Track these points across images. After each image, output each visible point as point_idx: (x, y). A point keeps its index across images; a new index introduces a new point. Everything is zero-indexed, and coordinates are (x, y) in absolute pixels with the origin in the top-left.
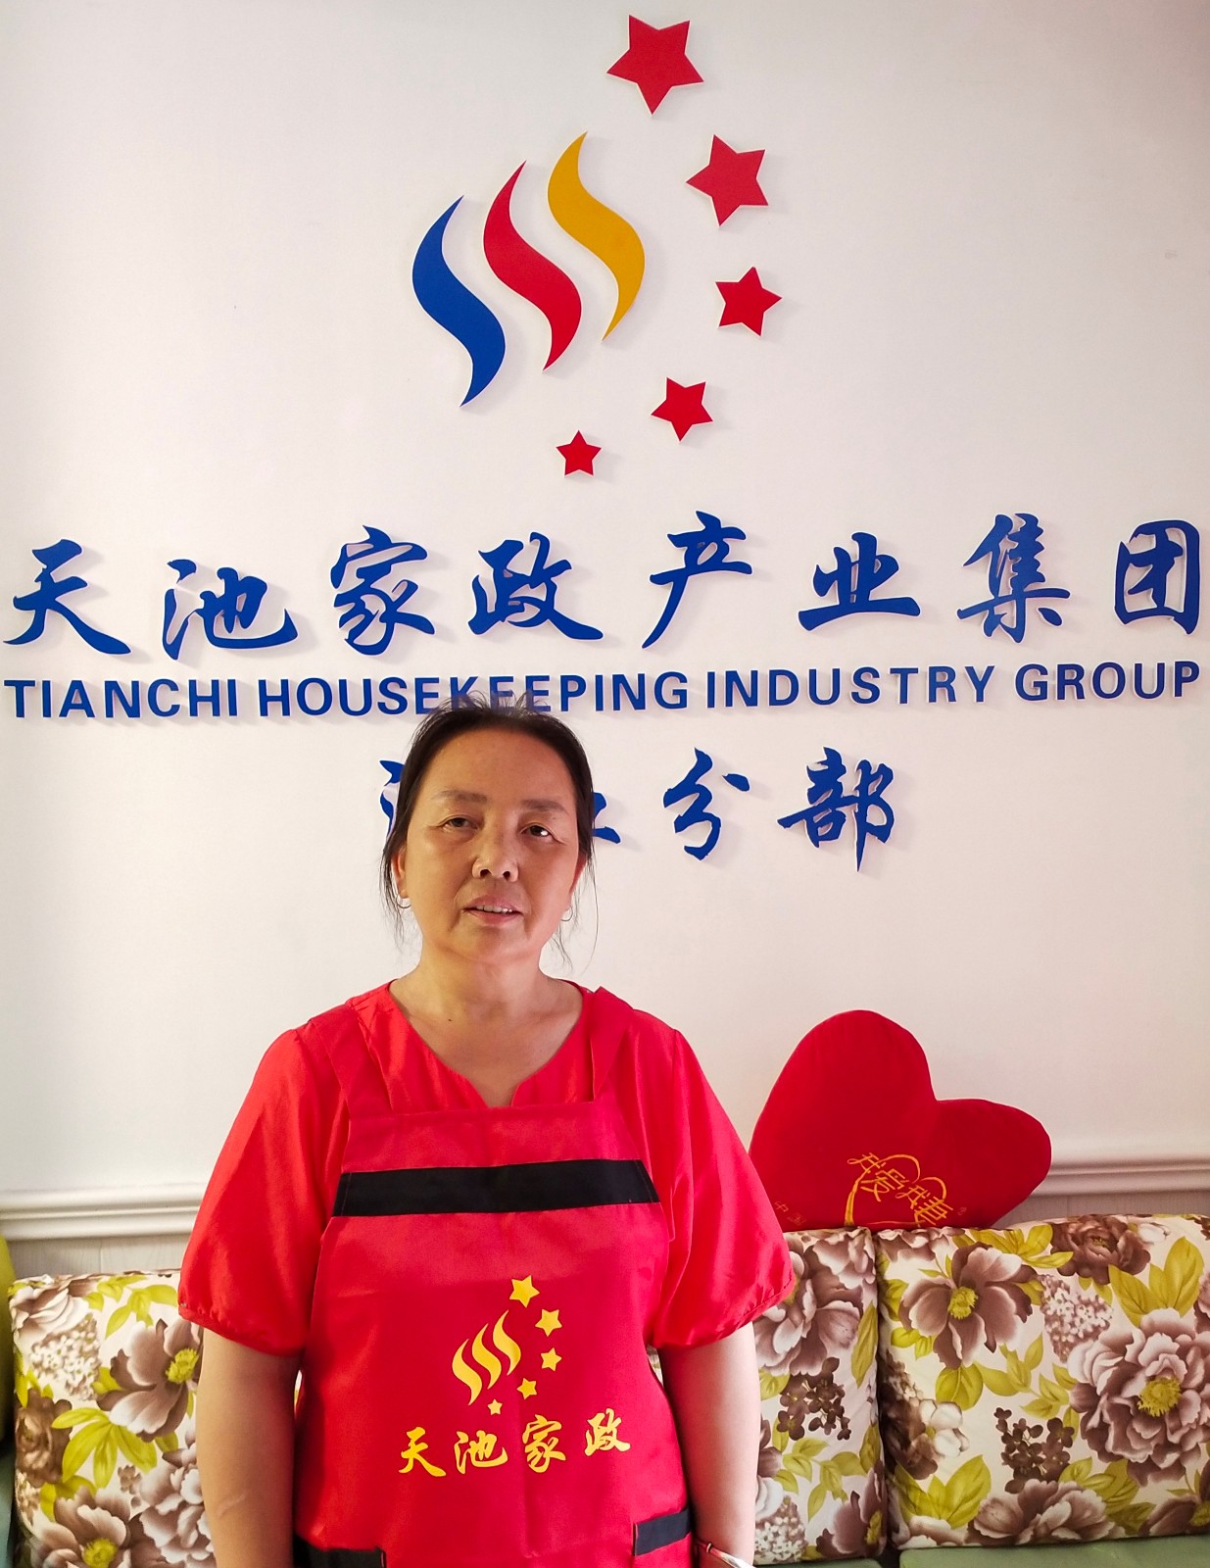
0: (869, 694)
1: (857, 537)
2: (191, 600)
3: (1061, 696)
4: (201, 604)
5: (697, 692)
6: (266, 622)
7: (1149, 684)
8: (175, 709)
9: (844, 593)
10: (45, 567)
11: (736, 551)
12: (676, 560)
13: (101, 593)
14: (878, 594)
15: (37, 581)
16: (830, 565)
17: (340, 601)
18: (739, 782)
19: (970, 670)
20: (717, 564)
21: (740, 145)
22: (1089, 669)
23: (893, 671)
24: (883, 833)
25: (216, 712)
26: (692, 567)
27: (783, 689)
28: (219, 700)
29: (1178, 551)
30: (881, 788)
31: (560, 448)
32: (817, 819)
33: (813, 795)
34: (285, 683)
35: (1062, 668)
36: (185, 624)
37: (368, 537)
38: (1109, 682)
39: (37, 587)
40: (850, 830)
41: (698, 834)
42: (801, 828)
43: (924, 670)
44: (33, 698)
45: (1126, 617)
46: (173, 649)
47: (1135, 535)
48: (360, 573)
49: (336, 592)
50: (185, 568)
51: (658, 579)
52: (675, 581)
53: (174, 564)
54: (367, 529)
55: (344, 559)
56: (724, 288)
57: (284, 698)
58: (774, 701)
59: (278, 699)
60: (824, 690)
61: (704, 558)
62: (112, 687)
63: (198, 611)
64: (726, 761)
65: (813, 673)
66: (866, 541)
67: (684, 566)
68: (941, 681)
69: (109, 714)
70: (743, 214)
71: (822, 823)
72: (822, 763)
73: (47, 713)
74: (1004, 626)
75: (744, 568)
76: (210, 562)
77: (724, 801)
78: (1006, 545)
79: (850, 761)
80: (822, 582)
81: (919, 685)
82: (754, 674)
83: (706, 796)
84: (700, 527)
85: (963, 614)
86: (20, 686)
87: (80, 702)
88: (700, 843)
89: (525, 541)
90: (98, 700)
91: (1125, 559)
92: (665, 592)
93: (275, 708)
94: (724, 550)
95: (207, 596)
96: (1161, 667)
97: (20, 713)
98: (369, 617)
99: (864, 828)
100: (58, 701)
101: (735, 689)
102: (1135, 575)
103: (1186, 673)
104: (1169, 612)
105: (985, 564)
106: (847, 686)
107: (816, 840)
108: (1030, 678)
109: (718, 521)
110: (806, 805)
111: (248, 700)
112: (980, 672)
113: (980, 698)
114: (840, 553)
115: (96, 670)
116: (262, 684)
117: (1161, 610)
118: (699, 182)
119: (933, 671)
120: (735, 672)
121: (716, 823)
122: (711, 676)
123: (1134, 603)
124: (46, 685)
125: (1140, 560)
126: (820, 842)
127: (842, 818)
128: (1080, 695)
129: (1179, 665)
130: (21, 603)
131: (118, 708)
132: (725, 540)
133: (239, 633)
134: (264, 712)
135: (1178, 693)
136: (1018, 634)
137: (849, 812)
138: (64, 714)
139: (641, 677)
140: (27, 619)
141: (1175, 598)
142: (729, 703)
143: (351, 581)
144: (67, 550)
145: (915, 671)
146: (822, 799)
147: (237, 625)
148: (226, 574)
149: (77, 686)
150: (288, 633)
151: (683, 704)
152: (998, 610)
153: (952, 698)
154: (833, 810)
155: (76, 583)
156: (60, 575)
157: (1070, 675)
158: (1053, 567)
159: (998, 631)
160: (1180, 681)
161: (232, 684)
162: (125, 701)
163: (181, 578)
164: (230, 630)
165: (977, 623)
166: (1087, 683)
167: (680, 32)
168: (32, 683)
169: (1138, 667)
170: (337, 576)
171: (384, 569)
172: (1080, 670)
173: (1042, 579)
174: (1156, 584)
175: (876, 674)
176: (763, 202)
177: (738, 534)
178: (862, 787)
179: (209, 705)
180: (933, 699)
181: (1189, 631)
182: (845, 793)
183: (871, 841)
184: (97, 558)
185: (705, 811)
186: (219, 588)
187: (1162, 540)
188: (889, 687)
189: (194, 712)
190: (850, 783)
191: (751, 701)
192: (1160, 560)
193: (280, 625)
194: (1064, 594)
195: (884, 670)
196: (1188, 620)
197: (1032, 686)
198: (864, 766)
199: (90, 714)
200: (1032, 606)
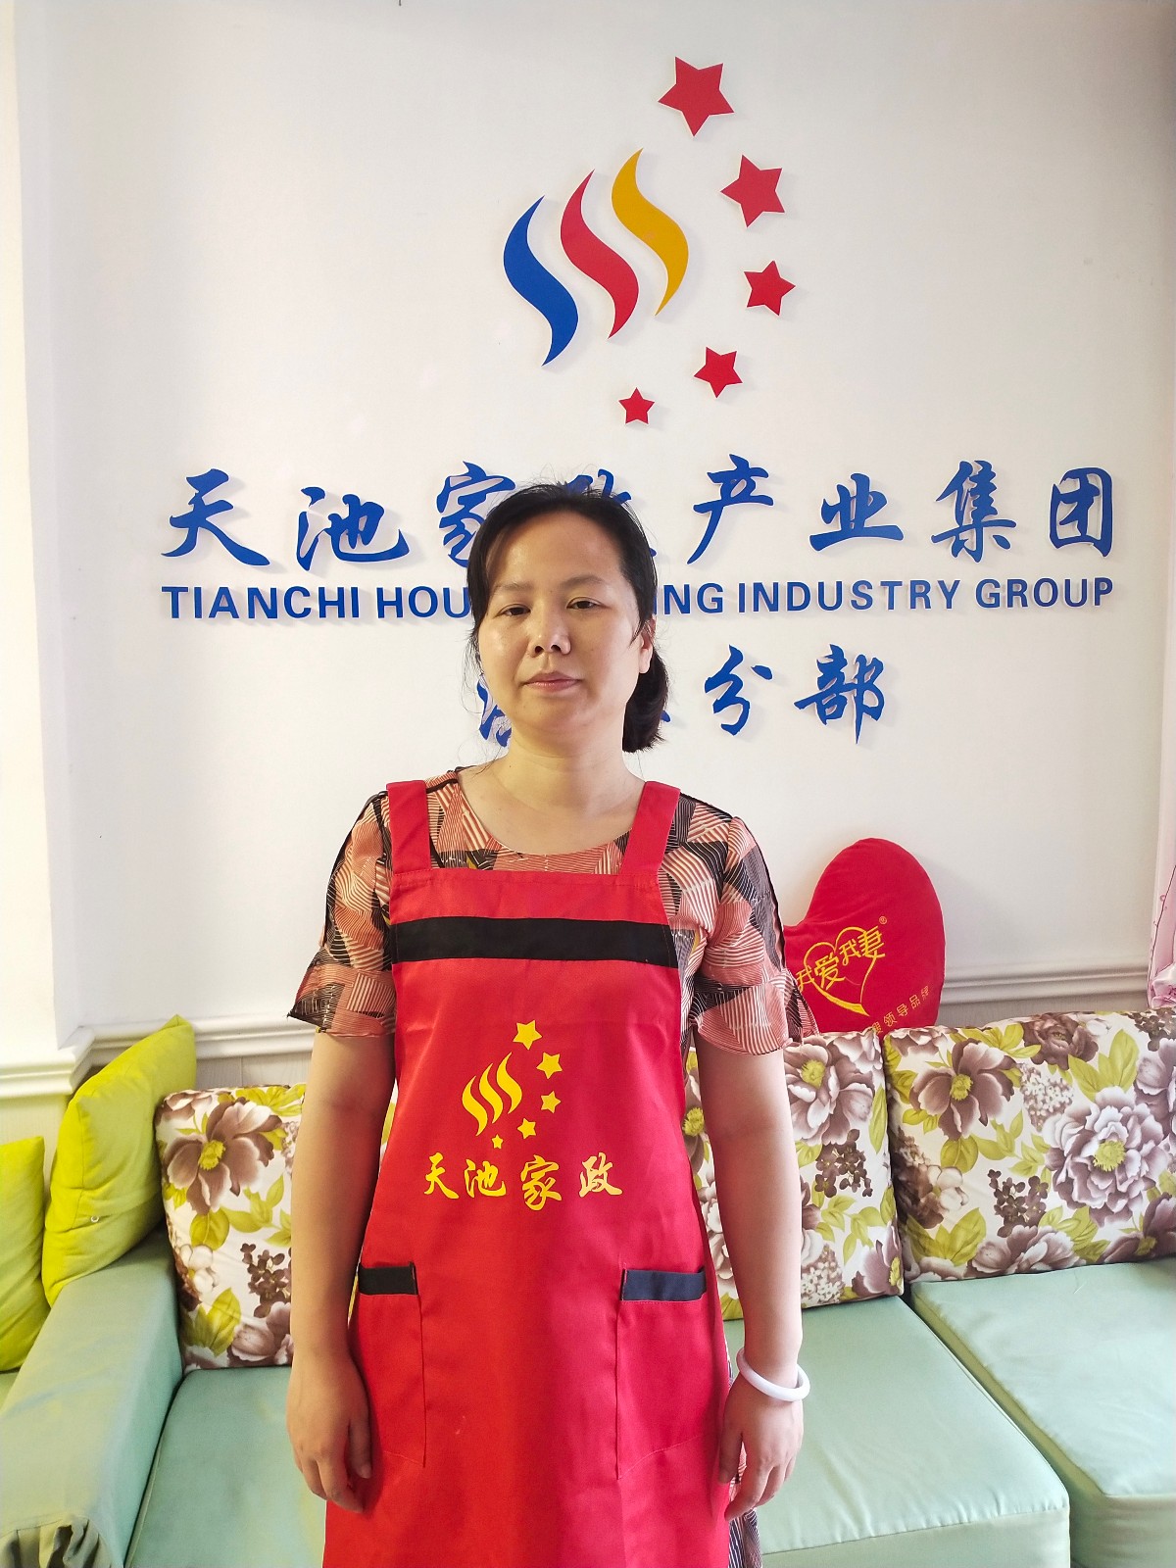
0: (864, 602)
1: (855, 477)
2: (320, 521)
3: (1010, 605)
4: (329, 524)
5: (731, 600)
6: (382, 541)
7: (1076, 595)
8: (307, 611)
9: (845, 522)
10: (197, 492)
11: (761, 487)
12: (714, 493)
13: (244, 514)
14: (870, 522)
15: (190, 503)
16: (834, 500)
17: (444, 523)
18: (764, 672)
19: (941, 583)
20: (746, 497)
21: (763, 164)
22: (1031, 583)
23: (883, 584)
24: (876, 713)
25: (341, 614)
26: (727, 499)
27: (798, 598)
28: (344, 604)
29: (1096, 491)
30: (874, 677)
31: (621, 402)
32: (825, 702)
33: (822, 682)
34: (399, 591)
35: (1011, 583)
36: (316, 540)
37: (466, 470)
38: (1046, 593)
39: (190, 509)
40: (850, 710)
41: (732, 714)
42: (813, 707)
43: (907, 583)
44: (187, 602)
45: (1058, 543)
46: (305, 562)
47: (1064, 479)
48: (461, 500)
49: (440, 516)
50: (315, 494)
51: (700, 508)
52: (713, 510)
53: (307, 491)
54: (466, 464)
55: (448, 489)
56: (751, 276)
57: (398, 603)
58: (791, 607)
59: (392, 604)
60: (830, 598)
61: (735, 492)
62: (254, 593)
63: (326, 530)
64: (753, 656)
65: (821, 585)
66: (861, 480)
67: (720, 498)
68: (919, 592)
69: (252, 615)
70: (765, 218)
71: (829, 705)
72: (829, 657)
73: (198, 615)
74: (967, 550)
75: (767, 501)
76: (336, 488)
77: (753, 688)
78: (968, 485)
79: (851, 655)
80: (828, 513)
81: (902, 595)
82: (776, 585)
83: (738, 684)
84: (733, 467)
85: (936, 539)
86: (175, 592)
87: (227, 605)
88: (733, 722)
89: (595, 476)
90: (241, 603)
91: (1057, 497)
92: (705, 520)
93: (390, 611)
94: (751, 486)
95: (334, 517)
96: (1084, 582)
97: (175, 614)
98: (468, 537)
99: (862, 709)
100: (208, 604)
101: (762, 598)
102: (1064, 510)
103: (1103, 587)
104: (1090, 539)
105: (953, 498)
106: (848, 595)
107: (824, 718)
108: (987, 590)
109: (746, 463)
110: (816, 691)
111: (368, 604)
112: (949, 585)
113: (949, 606)
114: (841, 489)
115: (241, 579)
116: (380, 591)
117: (1084, 538)
118: (731, 192)
119: (914, 584)
120: (761, 584)
121: (746, 705)
122: (742, 587)
123: (1064, 532)
124: (198, 591)
125: (1068, 498)
126: (827, 721)
127: (844, 701)
128: (1025, 604)
129: (1098, 581)
130: (176, 522)
131: (259, 610)
132: (752, 478)
133: (360, 549)
134: (381, 615)
135: (1097, 603)
136: (977, 555)
137: (850, 696)
138: (212, 615)
139: (687, 587)
140: (182, 535)
141: (1095, 529)
142: (756, 609)
143: (453, 507)
144: (216, 478)
145: (900, 584)
146: (829, 686)
147: (359, 542)
148: (351, 500)
149: (224, 592)
150: (400, 549)
151: (720, 609)
152: (963, 536)
153: (928, 606)
154: (837, 694)
155: (224, 506)
156: (210, 498)
157: (1017, 588)
158: (1004, 502)
159: (963, 553)
160: (1098, 593)
161: (355, 591)
162: (267, 605)
163: (312, 503)
164: (353, 547)
165: (946, 546)
166: (1029, 594)
167: (716, 72)
168: (185, 589)
169: (1068, 582)
170: (442, 502)
171: (480, 497)
172: (1024, 585)
173: (995, 512)
174: (1080, 517)
175: (870, 587)
176: (781, 210)
177: (763, 473)
178: (860, 676)
179: (336, 609)
180: (913, 606)
181: (1105, 554)
182: (846, 681)
183: (866, 718)
184: (241, 486)
185: (737, 695)
186: (344, 512)
187: (1084, 482)
188: (879, 596)
189: (323, 614)
190: (850, 673)
191: (774, 607)
192: (1082, 499)
193: (394, 543)
194: (1012, 524)
195: (876, 583)
196: (1104, 545)
197: (988, 597)
198: (861, 659)
199: (235, 616)
200: (988, 533)
